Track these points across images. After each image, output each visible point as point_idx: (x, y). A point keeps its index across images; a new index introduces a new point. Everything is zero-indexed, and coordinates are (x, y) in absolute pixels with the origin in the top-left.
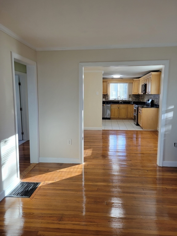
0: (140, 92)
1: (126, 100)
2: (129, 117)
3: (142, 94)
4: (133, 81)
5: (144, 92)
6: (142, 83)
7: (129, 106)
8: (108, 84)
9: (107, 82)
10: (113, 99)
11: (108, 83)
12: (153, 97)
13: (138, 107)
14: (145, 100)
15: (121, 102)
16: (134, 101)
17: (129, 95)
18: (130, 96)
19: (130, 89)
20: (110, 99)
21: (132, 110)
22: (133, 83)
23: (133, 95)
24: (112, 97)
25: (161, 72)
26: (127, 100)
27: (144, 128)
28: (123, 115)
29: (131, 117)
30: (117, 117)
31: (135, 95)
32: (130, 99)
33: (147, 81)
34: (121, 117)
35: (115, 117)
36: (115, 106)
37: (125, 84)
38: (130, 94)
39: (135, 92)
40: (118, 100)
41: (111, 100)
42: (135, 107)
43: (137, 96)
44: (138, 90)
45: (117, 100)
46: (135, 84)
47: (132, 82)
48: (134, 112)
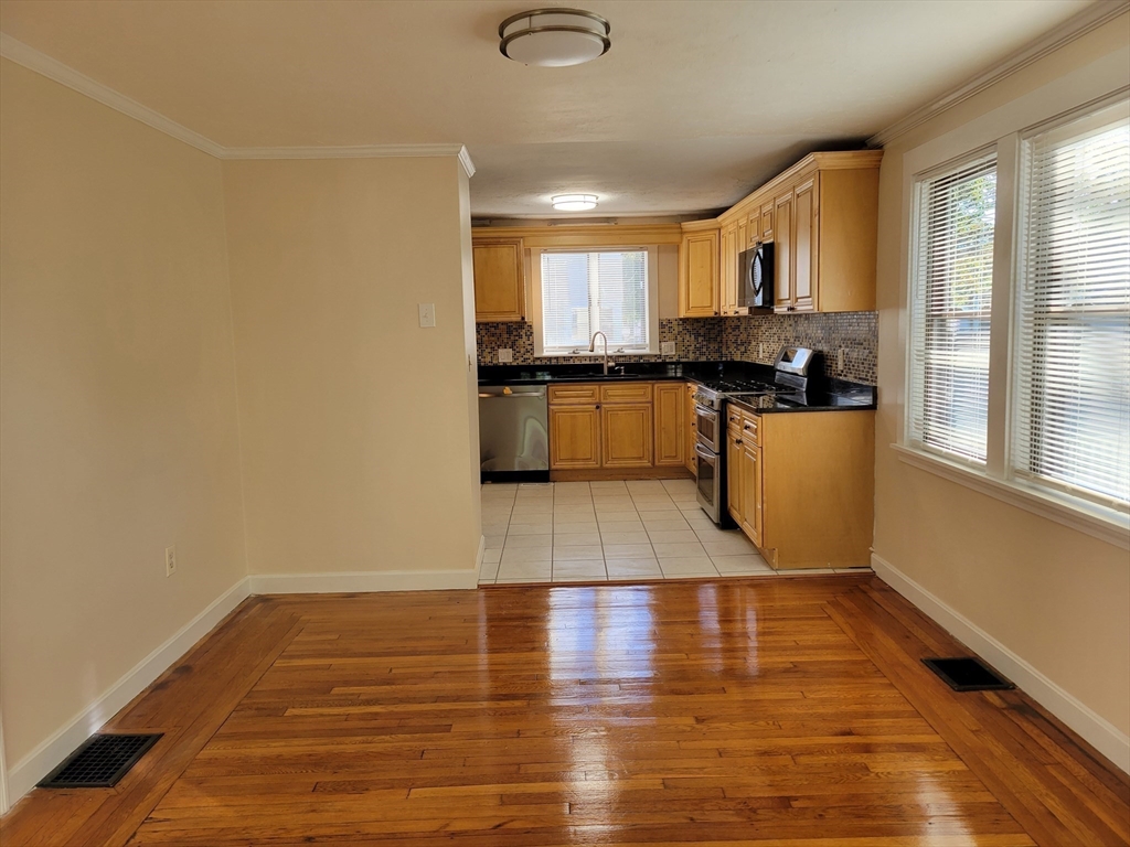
0: (730, 305)
1: (641, 357)
2: (665, 462)
3: (744, 311)
4: (682, 233)
5: (759, 301)
6: (737, 244)
7: (661, 392)
8: (524, 260)
9: (518, 243)
10: (565, 353)
11: (528, 252)
12: (820, 334)
13: (724, 402)
14: (762, 353)
15: (611, 369)
16: (691, 357)
17: (662, 326)
18: (664, 328)
19: (663, 283)
20: (546, 353)
21: (681, 419)
22: (677, 249)
23: (685, 320)
24: (555, 339)
25: (879, 147)
26: (647, 351)
27: (775, 560)
28: (628, 452)
29: (680, 460)
30: (592, 464)
31: (697, 320)
32: (669, 350)
33: (774, 226)
34: (617, 464)
35: (579, 465)
36: (576, 397)
37: (633, 255)
38: (664, 317)
39: (695, 304)
40: (596, 358)
41: (550, 359)
42: (702, 398)
43: (711, 327)
44: (715, 288)
45: (585, 358)
46: (694, 253)
47: (675, 238)
48: (694, 433)
